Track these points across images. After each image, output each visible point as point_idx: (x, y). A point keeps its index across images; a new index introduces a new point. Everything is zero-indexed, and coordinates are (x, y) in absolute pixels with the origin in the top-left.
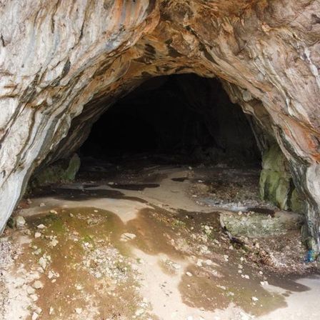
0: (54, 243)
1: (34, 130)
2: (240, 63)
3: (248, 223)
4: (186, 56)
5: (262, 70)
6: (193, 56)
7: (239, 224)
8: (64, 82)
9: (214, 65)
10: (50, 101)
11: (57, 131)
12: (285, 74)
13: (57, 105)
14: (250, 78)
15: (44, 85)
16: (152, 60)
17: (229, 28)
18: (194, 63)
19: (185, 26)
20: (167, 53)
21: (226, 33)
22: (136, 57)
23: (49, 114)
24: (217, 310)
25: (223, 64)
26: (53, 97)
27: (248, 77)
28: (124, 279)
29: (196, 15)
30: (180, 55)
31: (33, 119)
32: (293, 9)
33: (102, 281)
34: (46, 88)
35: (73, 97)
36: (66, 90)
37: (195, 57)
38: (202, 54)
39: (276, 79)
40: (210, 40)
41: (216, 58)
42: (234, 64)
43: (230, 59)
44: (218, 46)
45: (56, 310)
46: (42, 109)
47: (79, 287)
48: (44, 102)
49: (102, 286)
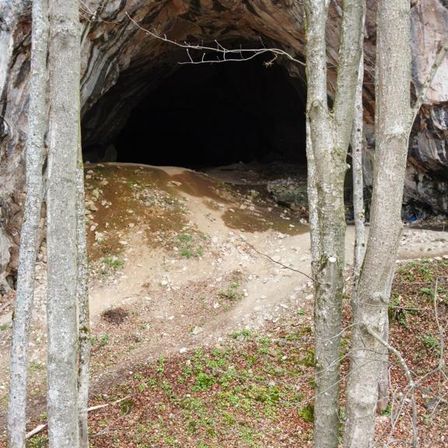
0: (105, 183)
1: (92, 64)
2: (280, 14)
3: (296, 193)
4: (229, 10)
6: (236, 10)
7: (286, 192)
8: (120, 17)
9: (257, 19)
10: (106, 37)
11: (108, 76)
13: (112, 44)
14: (290, 28)
15: (104, 15)
16: (197, 15)
18: (238, 19)
20: (211, 6)
22: (181, 13)
23: (104, 51)
24: (256, 233)
25: (264, 15)
26: (109, 33)
27: (288, 28)
28: (172, 208)
30: (224, 9)
31: (91, 52)
33: (152, 208)
34: (106, 19)
35: (125, 38)
36: (120, 28)
37: (239, 10)
38: (244, 6)
41: (257, 10)
42: (274, 15)
43: (270, 9)
45: (111, 225)
46: (100, 44)
47: (131, 212)
48: (102, 36)
49: (151, 212)
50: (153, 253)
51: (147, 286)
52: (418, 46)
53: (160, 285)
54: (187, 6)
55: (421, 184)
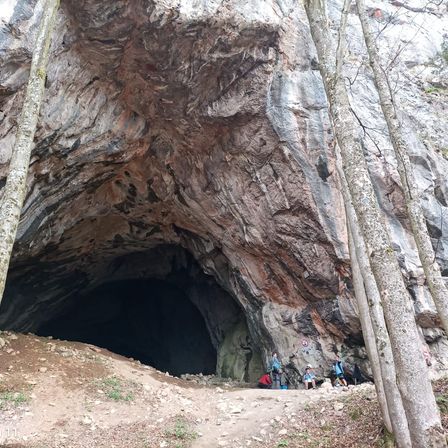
4: (162, 200)
5: (224, 202)
6: (168, 201)
8: (70, 160)
9: (185, 208)
10: (51, 178)
12: (242, 201)
13: (54, 189)
14: (214, 215)
15: (56, 147)
16: (132, 206)
17: (200, 165)
18: (167, 214)
19: (166, 163)
20: (146, 196)
21: (198, 170)
22: (117, 202)
25: (193, 204)
26: (55, 175)
27: (212, 215)
29: (176, 152)
30: (157, 199)
31: (32, 188)
32: (247, 136)
33: (69, 359)
35: (67, 192)
36: (67, 175)
37: (170, 202)
38: (176, 197)
39: (235, 208)
40: (184, 180)
41: (187, 199)
42: (202, 203)
43: (199, 197)
44: (190, 186)
46: (43, 183)
47: (43, 359)
48: (47, 174)
49: (68, 362)
50: (71, 394)
51: (62, 424)
52: (335, 208)
53: (81, 423)
54: (124, 195)
55: (340, 354)
